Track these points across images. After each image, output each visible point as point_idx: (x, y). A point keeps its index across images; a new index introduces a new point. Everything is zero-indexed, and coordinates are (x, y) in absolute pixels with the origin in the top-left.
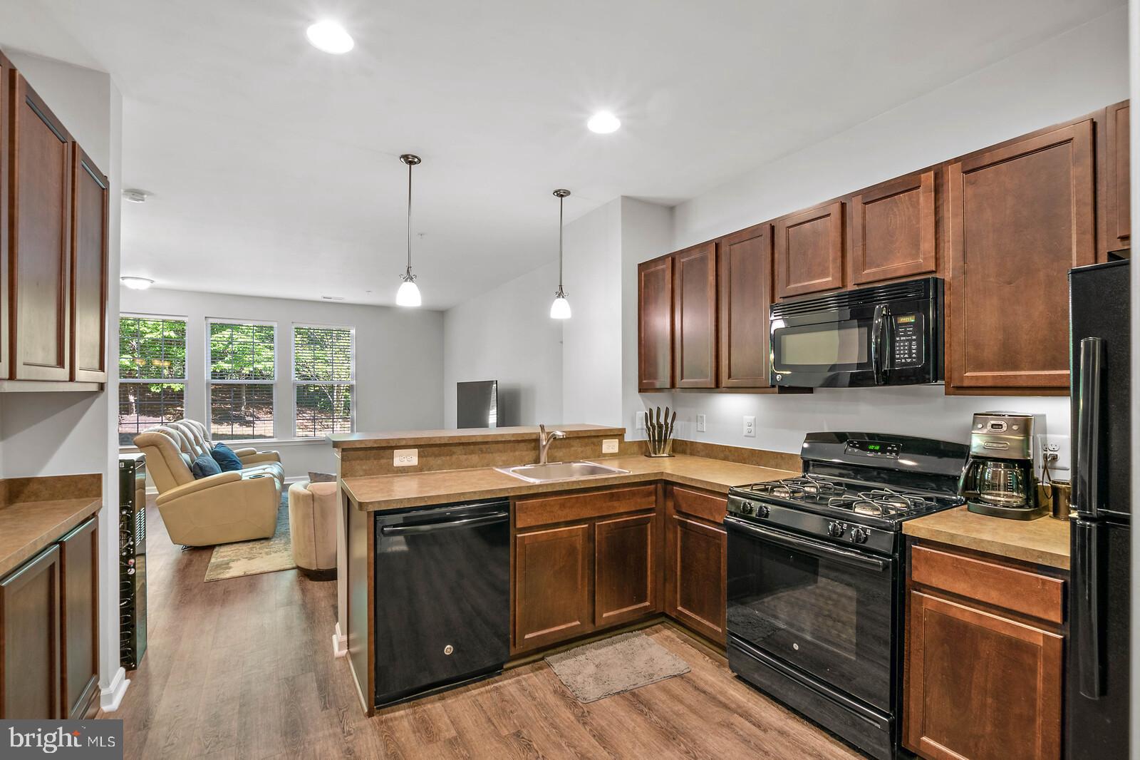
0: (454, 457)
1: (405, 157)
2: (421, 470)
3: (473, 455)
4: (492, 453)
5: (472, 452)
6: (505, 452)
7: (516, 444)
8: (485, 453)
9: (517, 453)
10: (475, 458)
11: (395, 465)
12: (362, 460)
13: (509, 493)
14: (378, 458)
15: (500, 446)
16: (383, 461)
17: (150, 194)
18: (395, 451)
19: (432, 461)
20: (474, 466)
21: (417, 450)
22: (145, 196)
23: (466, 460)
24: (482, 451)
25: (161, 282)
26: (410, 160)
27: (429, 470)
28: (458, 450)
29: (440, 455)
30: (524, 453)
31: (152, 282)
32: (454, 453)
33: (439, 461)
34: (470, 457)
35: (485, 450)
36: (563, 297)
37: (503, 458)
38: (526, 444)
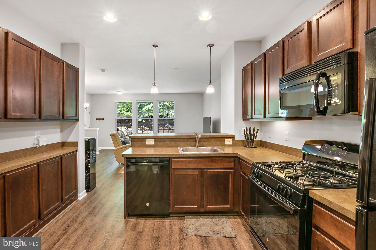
0: (166, 143)
1: (154, 46)
2: (155, 146)
3: (172, 142)
4: (179, 142)
5: (172, 141)
6: (184, 142)
7: (188, 139)
8: (177, 142)
9: (189, 142)
10: (173, 143)
11: (147, 144)
12: (137, 142)
13: (169, 156)
14: (142, 141)
15: (182, 140)
16: (143, 143)
17: (106, 70)
18: (147, 140)
19: (158, 143)
20: (172, 146)
21: (153, 140)
22: (106, 71)
23: (170, 144)
24: (175, 141)
25: (125, 92)
26: (155, 46)
27: (157, 146)
28: (167, 140)
29: (161, 142)
30: (191, 143)
31: (123, 92)
32: (166, 141)
33: (161, 144)
34: (171, 143)
35: (176, 141)
36: (211, 85)
37: (183, 144)
38: (192, 139)
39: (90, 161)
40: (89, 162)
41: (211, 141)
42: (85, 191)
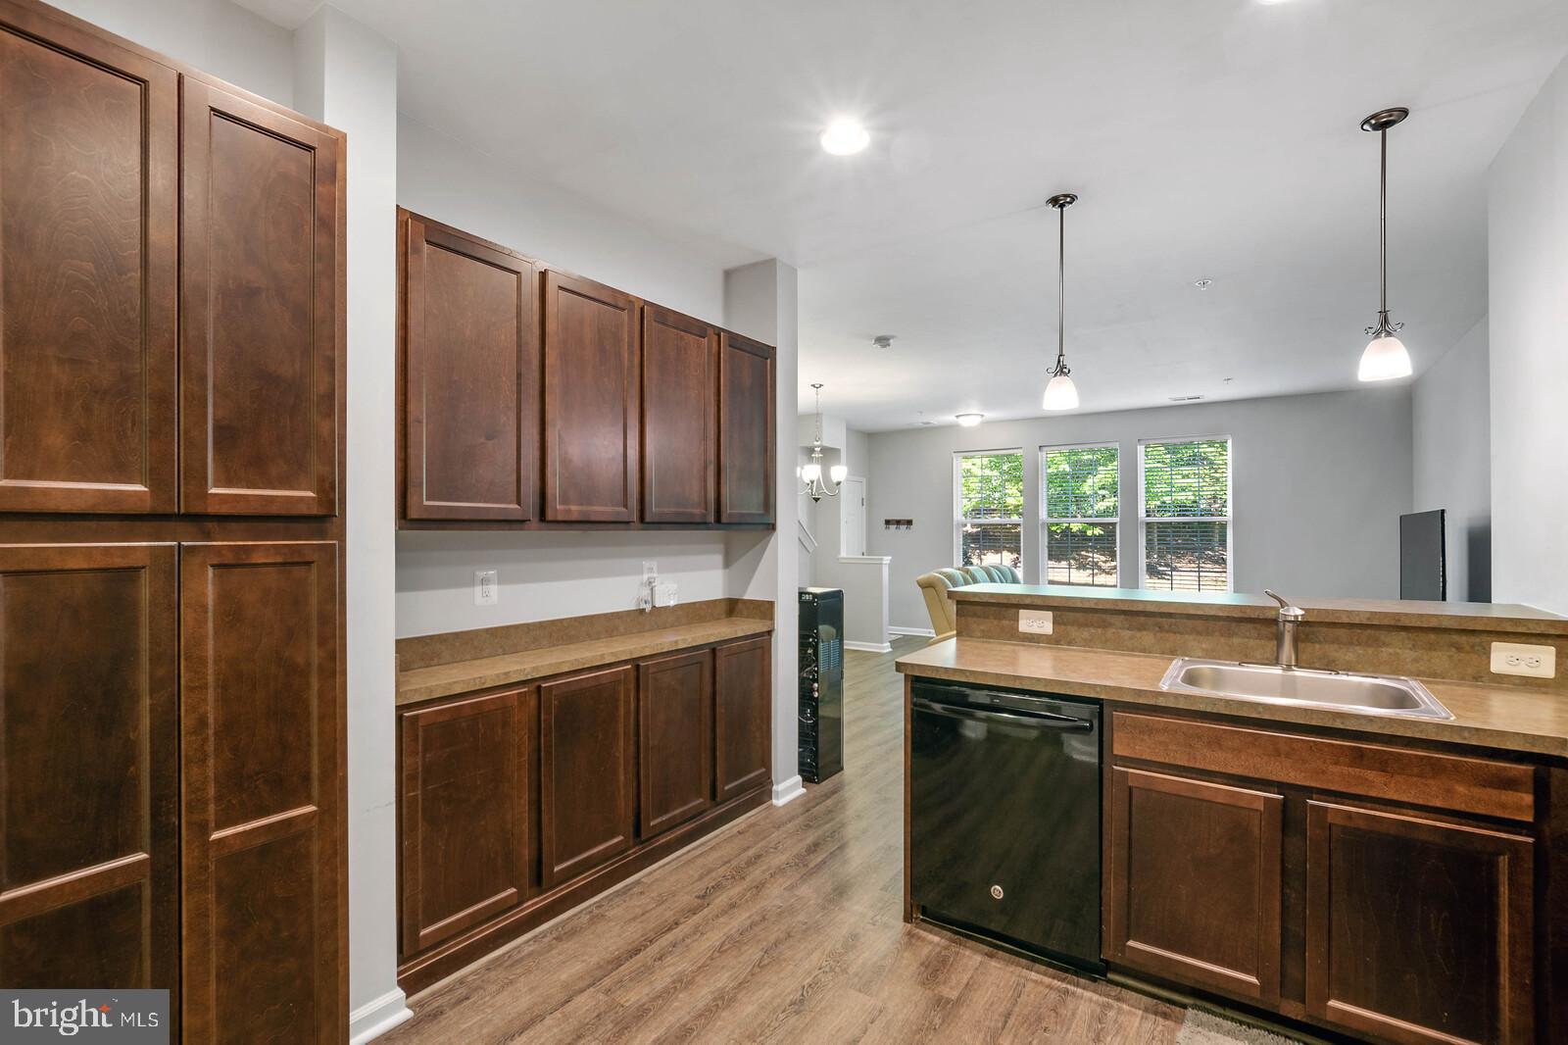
0: (1111, 631)
1: (1054, 201)
2: (1058, 642)
3: (1144, 633)
4: (1182, 634)
5: (1142, 628)
6: (1208, 634)
7: (1234, 624)
8: (1167, 631)
9: (1236, 641)
10: (1148, 638)
11: (1020, 630)
12: (979, 617)
13: (1099, 693)
14: (999, 617)
15: (1198, 625)
16: (1005, 623)
17: (893, 337)
18: (1021, 611)
19: (1073, 632)
20: (1145, 650)
21: (1050, 613)
22: (891, 341)
23: (1131, 638)
24: (1161, 629)
25: (990, 415)
26: (1059, 201)
27: (1069, 643)
28: (1117, 620)
29: (1086, 625)
30: (1252, 643)
31: (982, 416)
32: (1110, 625)
33: (1085, 634)
34: (1138, 634)
35: (1167, 627)
36: (1387, 335)
37: (1203, 646)
38: (1258, 626)
39: (817, 672)
40: (814, 676)
41: (1385, 644)
42: (799, 778)
